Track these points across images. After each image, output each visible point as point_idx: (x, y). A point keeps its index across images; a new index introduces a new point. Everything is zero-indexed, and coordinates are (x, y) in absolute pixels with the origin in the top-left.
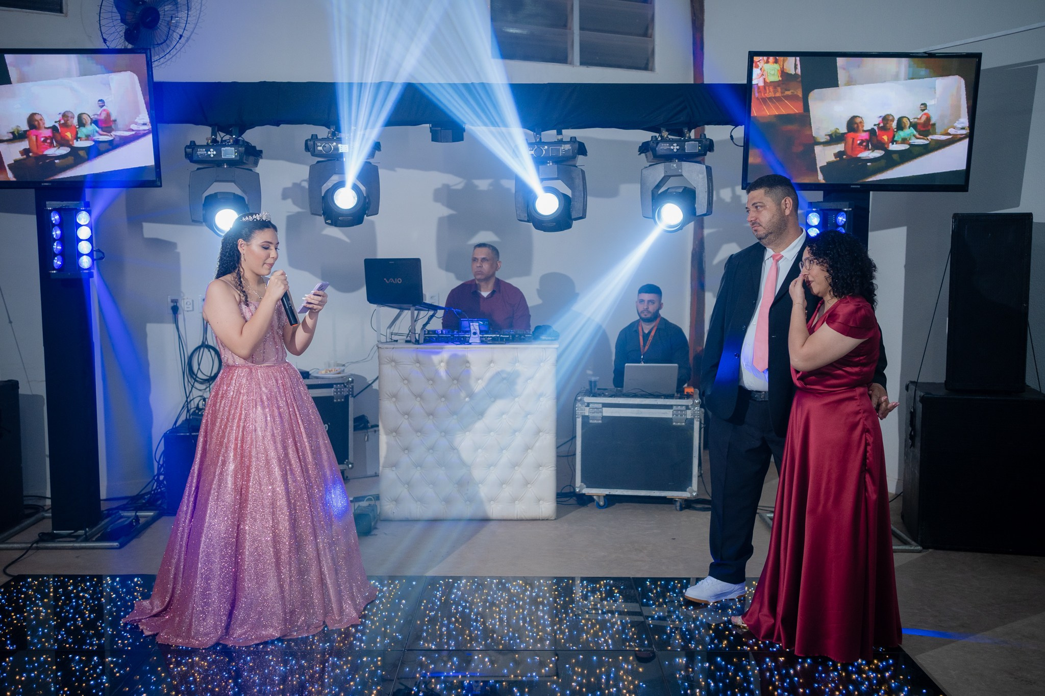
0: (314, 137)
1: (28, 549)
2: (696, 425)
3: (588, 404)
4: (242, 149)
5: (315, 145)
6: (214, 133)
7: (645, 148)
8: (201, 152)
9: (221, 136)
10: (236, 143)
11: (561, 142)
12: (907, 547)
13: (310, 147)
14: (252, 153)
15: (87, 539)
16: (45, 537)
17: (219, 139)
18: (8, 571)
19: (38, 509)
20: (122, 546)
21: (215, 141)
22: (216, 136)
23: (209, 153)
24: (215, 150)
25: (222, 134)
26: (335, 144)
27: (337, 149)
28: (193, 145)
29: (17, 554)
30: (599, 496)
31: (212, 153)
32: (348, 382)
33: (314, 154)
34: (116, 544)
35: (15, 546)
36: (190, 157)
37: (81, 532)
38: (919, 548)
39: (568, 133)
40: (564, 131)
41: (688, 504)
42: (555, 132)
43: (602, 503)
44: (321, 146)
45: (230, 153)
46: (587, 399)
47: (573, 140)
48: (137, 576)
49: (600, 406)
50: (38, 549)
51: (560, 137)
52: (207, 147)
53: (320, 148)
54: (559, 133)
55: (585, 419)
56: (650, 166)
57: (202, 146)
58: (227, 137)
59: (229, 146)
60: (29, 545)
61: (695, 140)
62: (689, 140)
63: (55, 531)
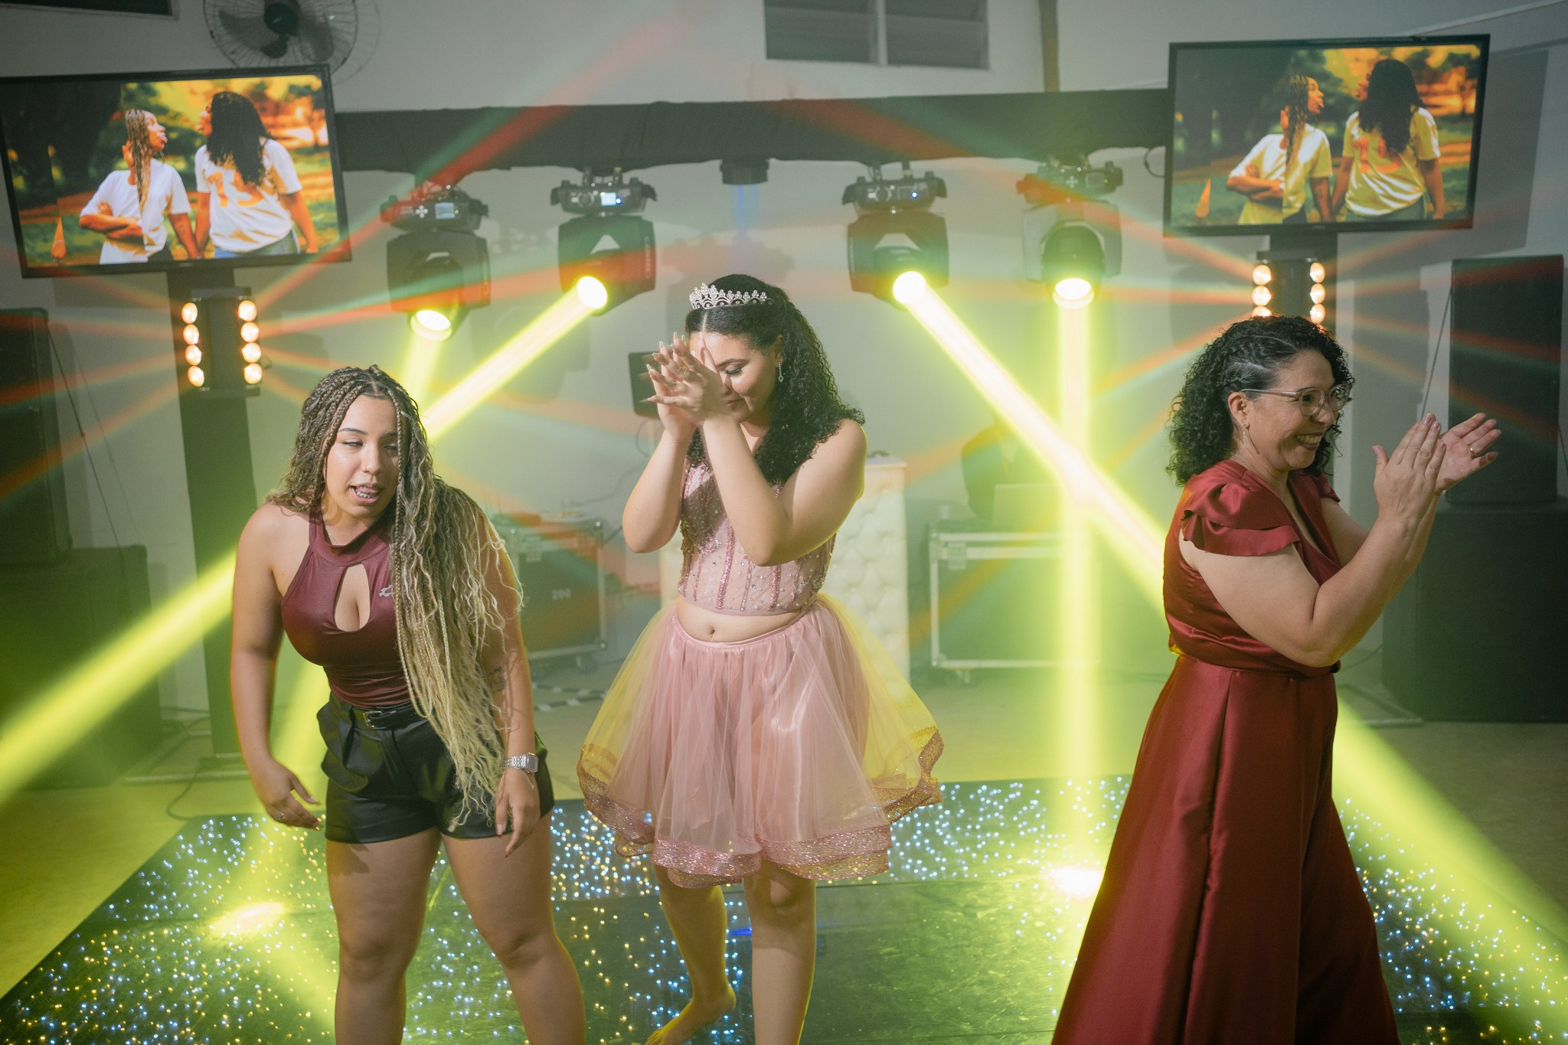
0: (567, 186)
1: (191, 780)
3: (946, 544)
4: (465, 205)
5: (568, 197)
6: (419, 182)
7: (1025, 185)
8: (406, 211)
9: (428, 187)
10: (454, 196)
11: (909, 180)
12: (1402, 721)
13: (559, 196)
14: (477, 209)
16: (208, 762)
17: (425, 191)
21: (421, 195)
22: (422, 187)
23: (418, 212)
24: (425, 207)
25: (430, 184)
26: (596, 193)
27: (598, 199)
28: (395, 203)
29: (178, 789)
30: (963, 671)
31: (422, 211)
32: (596, 529)
33: (568, 207)
35: (172, 777)
36: (390, 218)
38: (1419, 720)
39: (919, 167)
40: (914, 165)
42: (898, 166)
43: (967, 681)
44: (576, 196)
45: (447, 211)
46: (945, 537)
47: (929, 177)
49: (963, 545)
51: (908, 173)
52: (415, 204)
53: (575, 200)
54: (906, 167)
55: (943, 565)
56: (1034, 208)
57: (406, 203)
58: (437, 188)
59: (443, 201)
60: (191, 776)
61: (1099, 171)
62: (1090, 170)
63: (218, 756)
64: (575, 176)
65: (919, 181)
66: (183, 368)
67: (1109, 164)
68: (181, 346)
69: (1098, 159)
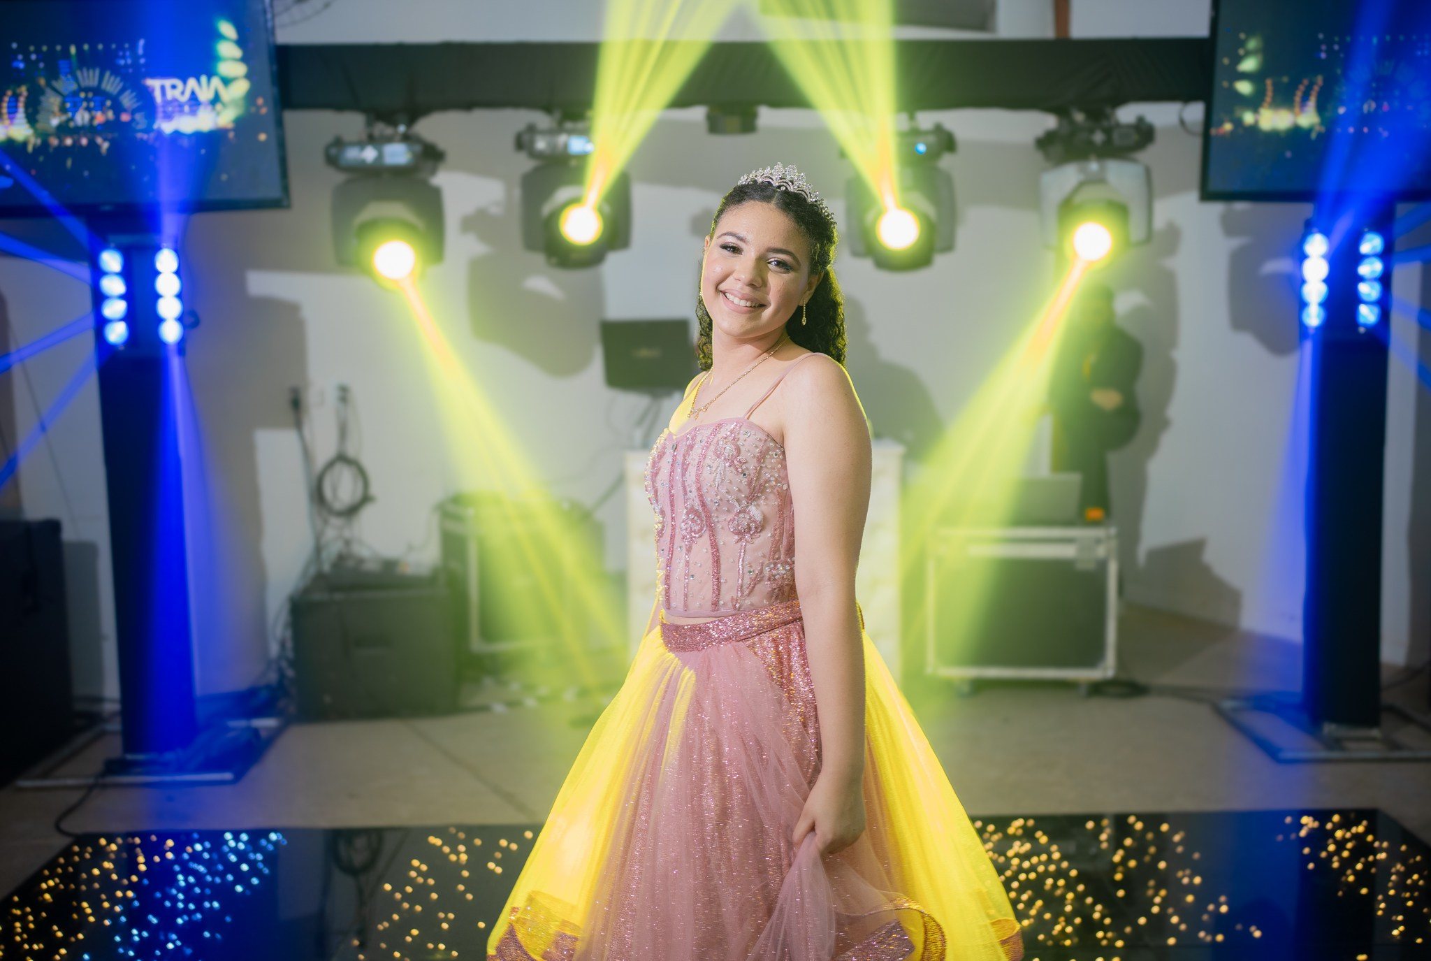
0: (532, 130)
1: (90, 788)
2: (1113, 569)
4: (418, 148)
5: (532, 142)
6: (369, 124)
7: (1045, 142)
8: (352, 154)
9: (381, 128)
10: (406, 138)
11: (916, 132)
13: (522, 143)
14: (431, 155)
15: (181, 769)
16: (115, 767)
17: (377, 132)
18: (65, 826)
19: (94, 719)
20: (239, 777)
21: (371, 135)
22: (372, 127)
23: (366, 155)
24: (374, 150)
25: (382, 125)
26: (564, 138)
27: (566, 146)
28: (338, 143)
29: (74, 797)
30: (962, 680)
31: (369, 154)
33: (533, 154)
34: (228, 776)
35: (70, 782)
36: (332, 160)
37: (169, 756)
39: (927, 119)
40: (918, 115)
41: (1097, 689)
42: (903, 116)
43: (966, 691)
44: (541, 142)
45: (397, 154)
46: (944, 531)
47: (939, 129)
48: (275, 831)
49: (965, 540)
50: (105, 786)
51: (913, 125)
52: (362, 145)
53: (540, 146)
54: (910, 118)
55: (941, 561)
56: (1052, 167)
57: (351, 145)
58: (389, 131)
59: (395, 143)
60: (91, 781)
61: (1129, 126)
62: (1118, 125)
63: (130, 757)
64: (542, 120)
65: (926, 133)
66: (101, 323)
67: (1141, 120)
68: (99, 298)
69: (1127, 114)
